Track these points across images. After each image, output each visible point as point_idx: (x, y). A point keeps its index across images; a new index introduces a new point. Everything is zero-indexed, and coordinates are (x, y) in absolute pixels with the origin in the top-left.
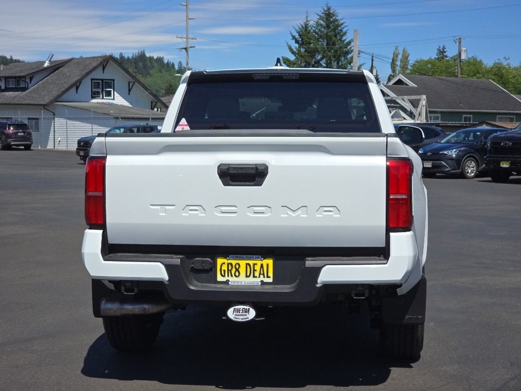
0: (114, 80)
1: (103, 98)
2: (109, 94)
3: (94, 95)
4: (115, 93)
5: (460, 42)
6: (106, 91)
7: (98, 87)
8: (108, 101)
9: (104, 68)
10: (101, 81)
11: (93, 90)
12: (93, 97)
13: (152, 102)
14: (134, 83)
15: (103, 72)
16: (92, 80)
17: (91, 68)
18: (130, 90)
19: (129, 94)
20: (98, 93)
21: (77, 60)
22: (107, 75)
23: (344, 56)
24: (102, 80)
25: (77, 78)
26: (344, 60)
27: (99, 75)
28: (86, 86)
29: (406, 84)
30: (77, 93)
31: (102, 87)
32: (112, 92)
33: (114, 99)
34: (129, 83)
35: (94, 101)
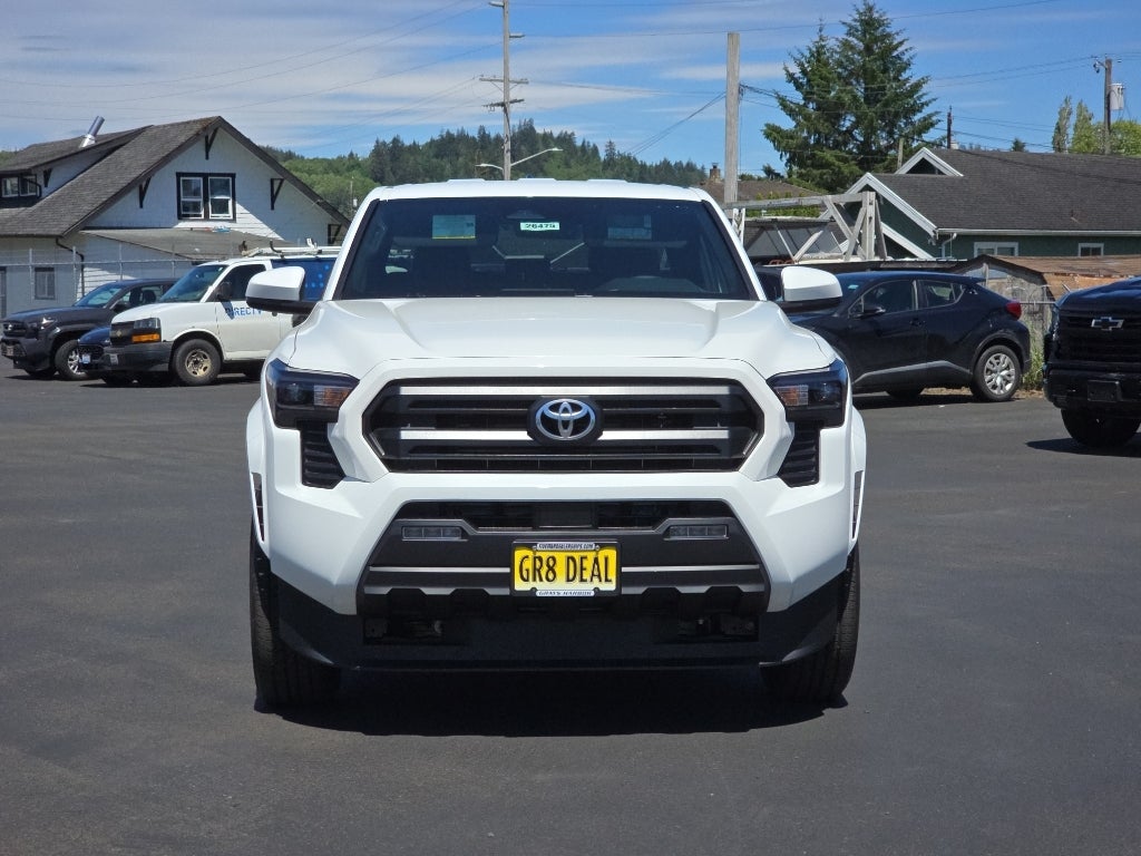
0: (233, 176)
1: (207, 218)
2: (221, 207)
3: (184, 212)
4: (238, 206)
5: (1108, 71)
6: (214, 201)
7: (196, 193)
8: (219, 225)
9: (208, 147)
10: (201, 179)
11: (182, 199)
12: (181, 217)
13: (329, 226)
14: (282, 181)
15: (207, 158)
16: (179, 175)
17: (174, 146)
18: (273, 198)
19: (273, 208)
20: (196, 207)
21: (155, 131)
22: (215, 165)
23: (905, 117)
24: (205, 176)
25: (139, 172)
26: (906, 124)
27: (194, 162)
28: (164, 190)
29: (940, 173)
30: (141, 206)
31: (204, 193)
32: (230, 203)
33: (234, 219)
34: (272, 181)
35: (183, 225)
